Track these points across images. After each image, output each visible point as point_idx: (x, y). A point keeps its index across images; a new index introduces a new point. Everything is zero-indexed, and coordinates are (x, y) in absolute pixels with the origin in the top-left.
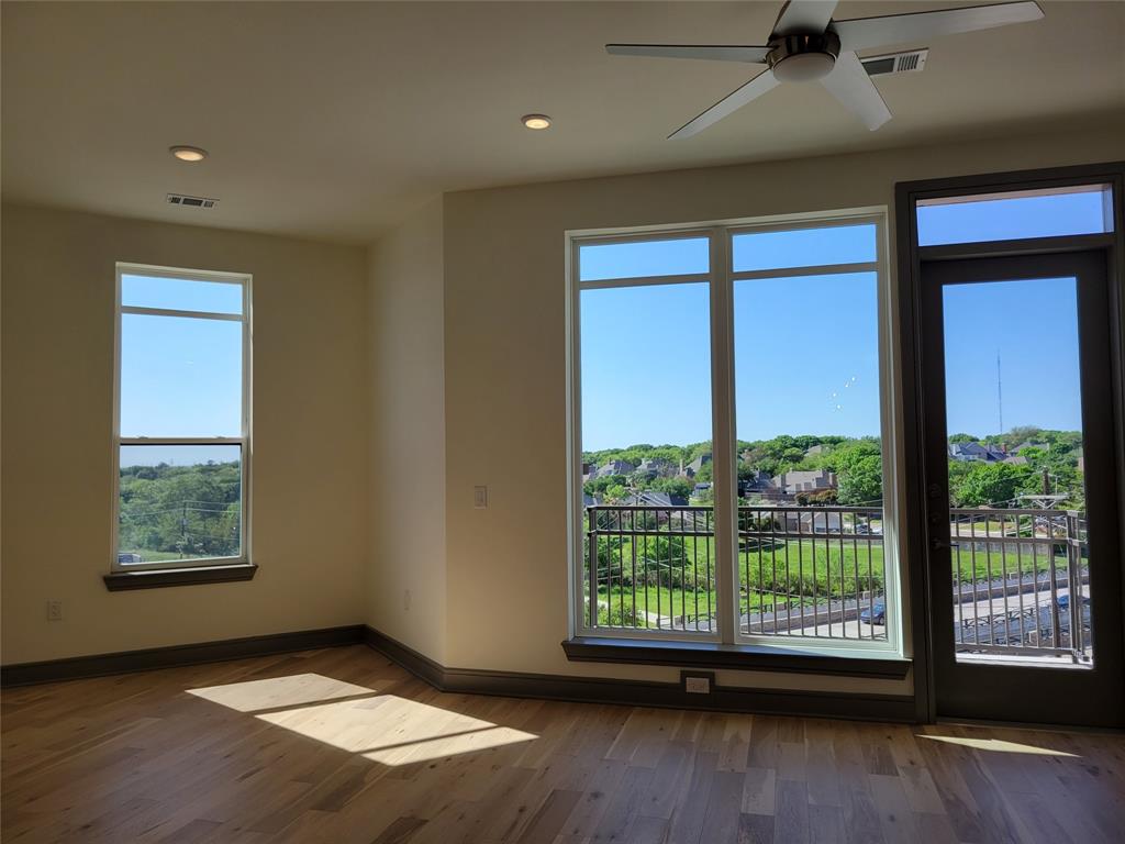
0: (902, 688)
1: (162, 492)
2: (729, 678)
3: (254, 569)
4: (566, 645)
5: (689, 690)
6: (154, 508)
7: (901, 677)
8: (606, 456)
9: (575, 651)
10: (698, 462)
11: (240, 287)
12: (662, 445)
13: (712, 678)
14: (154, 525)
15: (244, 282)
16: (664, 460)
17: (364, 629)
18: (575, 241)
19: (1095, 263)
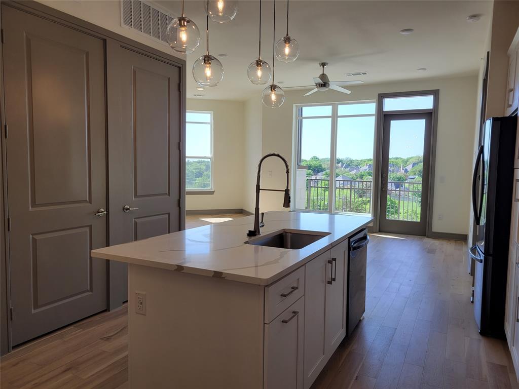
3: (214, 191)
8: (365, 162)
10: (411, 166)
11: (210, 115)
12: (394, 157)
15: (211, 113)
16: (393, 165)
17: (242, 209)
18: (297, 106)
19: (429, 116)
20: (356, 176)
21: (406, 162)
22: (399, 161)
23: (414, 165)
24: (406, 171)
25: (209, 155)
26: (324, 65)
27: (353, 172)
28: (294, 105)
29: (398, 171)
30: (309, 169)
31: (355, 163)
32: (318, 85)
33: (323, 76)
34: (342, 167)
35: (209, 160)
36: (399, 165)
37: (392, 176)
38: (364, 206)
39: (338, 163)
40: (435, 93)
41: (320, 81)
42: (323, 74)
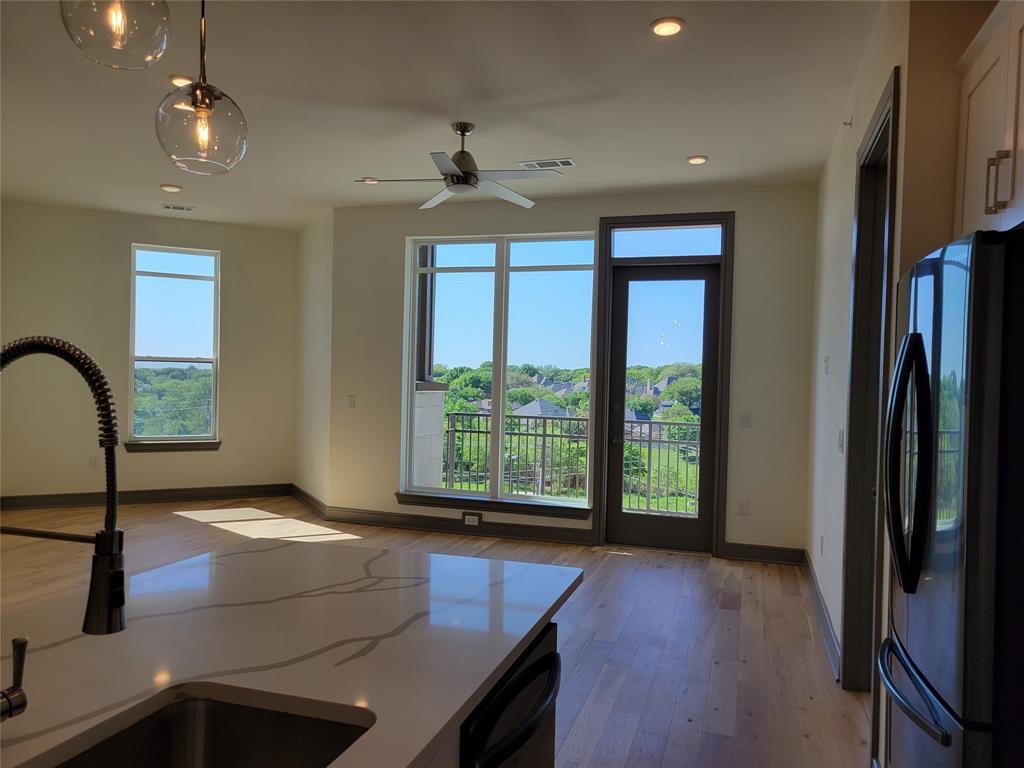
0: (586, 525)
1: (190, 391)
2: (490, 517)
3: (220, 443)
4: (398, 495)
5: (466, 523)
6: (184, 405)
7: (585, 518)
8: (580, 374)
9: (404, 498)
10: (665, 382)
11: (213, 258)
13: (480, 516)
14: (183, 420)
15: (215, 255)
16: (634, 380)
17: (291, 486)
18: (415, 242)
19: (713, 272)
20: (565, 399)
21: (656, 374)
22: (644, 373)
23: (670, 380)
24: (657, 392)
25: (210, 355)
26: (463, 128)
27: (560, 394)
28: (409, 240)
29: (641, 392)
30: (477, 387)
31: (564, 376)
32: (449, 178)
33: (463, 157)
34: (539, 382)
35: (209, 367)
36: (643, 381)
37: (632, 400)
38: (581, 458)
39: (532, 375)
40: (725, 220)
41: (454, 168)
42: (463, 152)
